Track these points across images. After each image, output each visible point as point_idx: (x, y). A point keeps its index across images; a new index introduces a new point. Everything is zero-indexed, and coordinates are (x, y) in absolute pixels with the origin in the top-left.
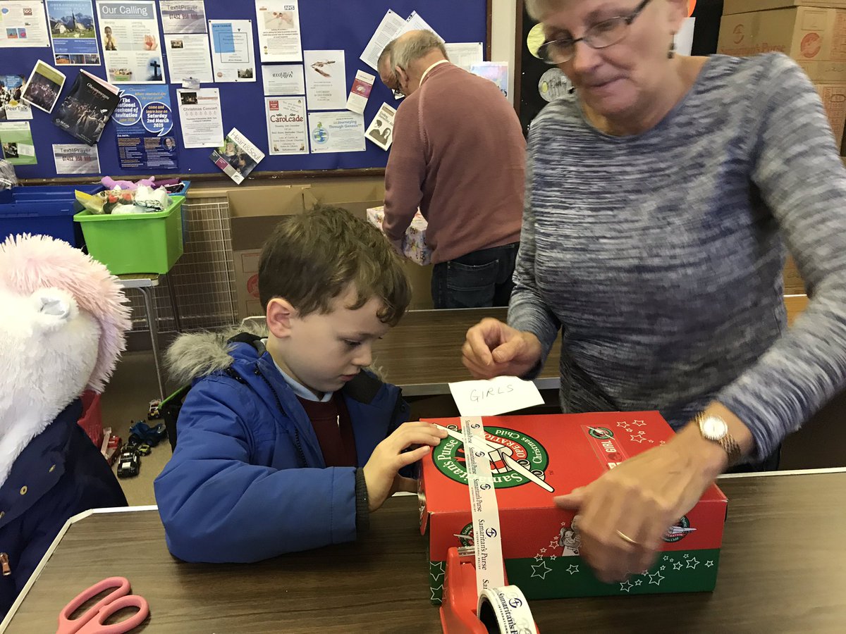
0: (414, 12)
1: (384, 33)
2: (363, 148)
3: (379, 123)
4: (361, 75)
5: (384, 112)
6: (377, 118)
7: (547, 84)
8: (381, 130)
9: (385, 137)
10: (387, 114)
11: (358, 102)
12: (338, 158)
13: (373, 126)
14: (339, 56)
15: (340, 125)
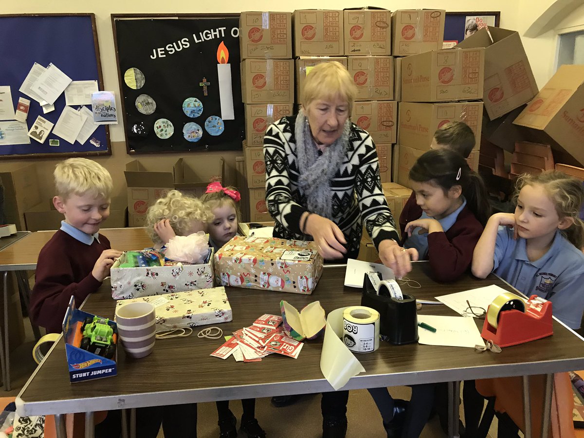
0: (51, 63)
1: (34, 75)
2: (29, 142)
3: (36, 128)
4: (22, 100)
5: (39, 121)
6: (35, 124)
7: (141, 104)
8: (38, 131)
9: (41, 135)
10: (41, 122)
11: (22, 116)
12: (14, 148)
13: (33, 129)
14: (7, 89)
15: (12, 129)
